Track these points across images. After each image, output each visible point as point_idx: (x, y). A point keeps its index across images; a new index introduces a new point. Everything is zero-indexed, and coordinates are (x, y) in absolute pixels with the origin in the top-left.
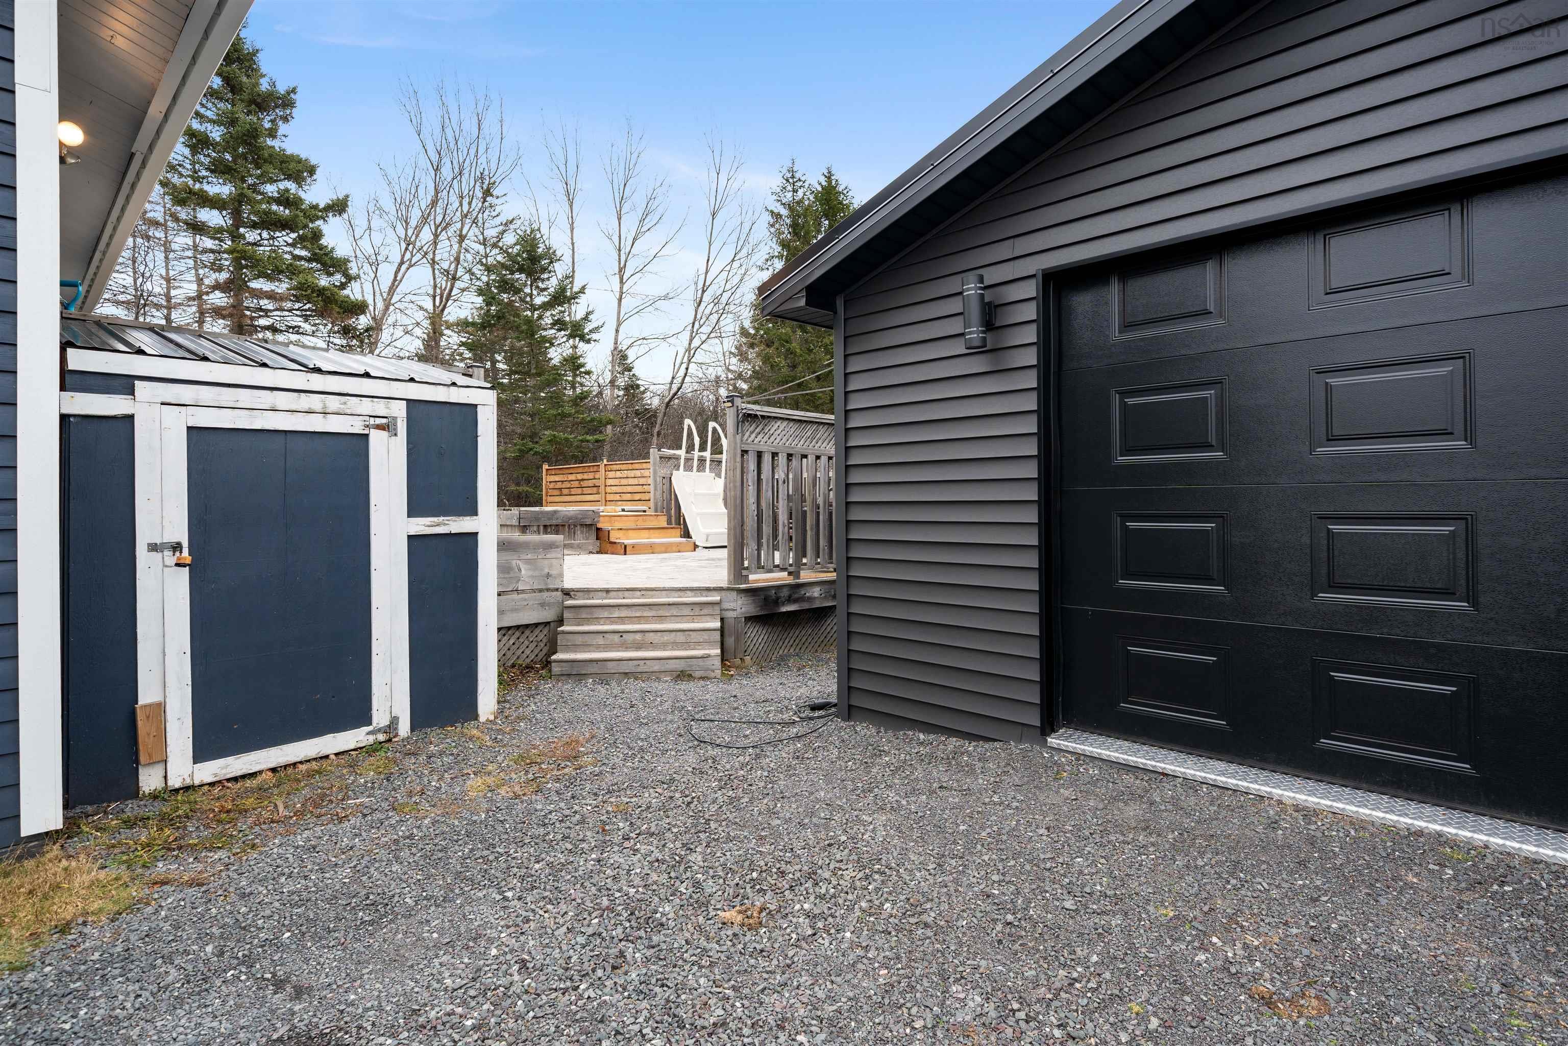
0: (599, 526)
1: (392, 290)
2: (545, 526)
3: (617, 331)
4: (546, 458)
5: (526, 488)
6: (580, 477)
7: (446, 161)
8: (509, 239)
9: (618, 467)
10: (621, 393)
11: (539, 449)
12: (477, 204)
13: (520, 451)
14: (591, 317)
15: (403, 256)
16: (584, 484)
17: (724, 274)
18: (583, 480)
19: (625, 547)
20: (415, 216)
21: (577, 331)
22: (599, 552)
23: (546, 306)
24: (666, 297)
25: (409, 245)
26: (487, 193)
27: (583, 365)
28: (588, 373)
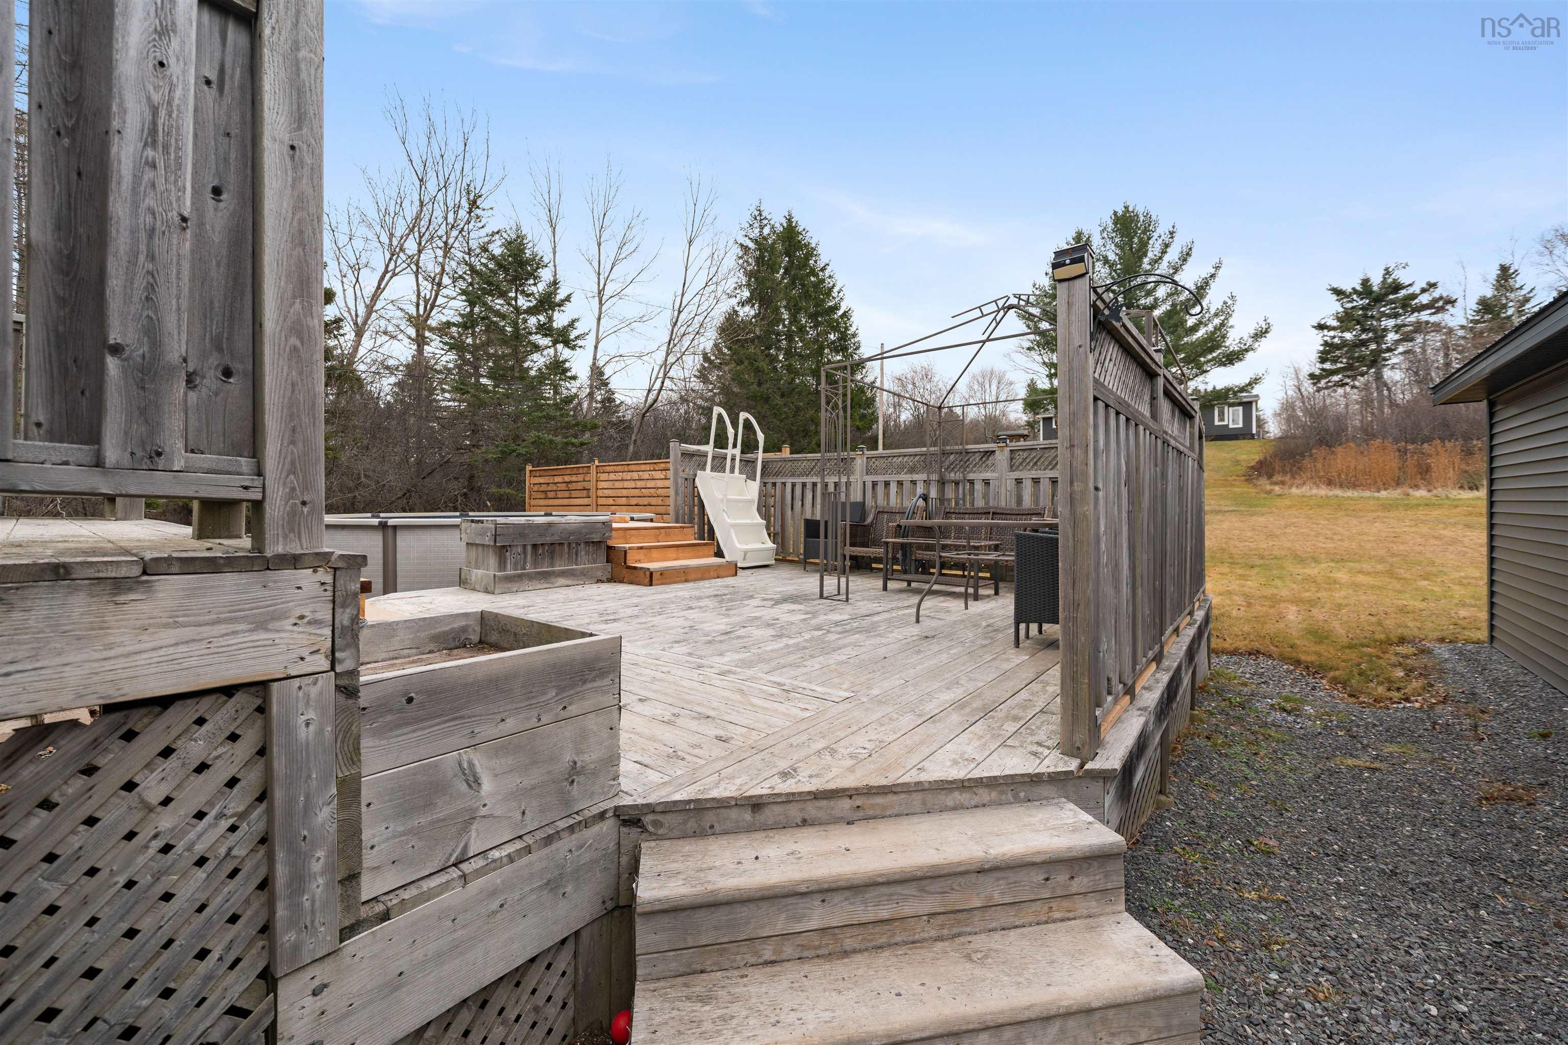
0: (611, 543)
1: (375, 297)
2: (535, 546)
3: (596, 348)
4: (529, 460)
5: (508, 491)
6: (567, 479)
7: (431, 174)
8: (497, 249)
9: (611, 469)
10: (599, 405)
11: (522, 451)
12: (463, 213)
13: (503, 452)
14: (576, 324)
15: (387, 266)
16: (572, 486)
17: (698, 297)
18: (570, 482)
19: (651, 574)
20: (401, 229)
21: (563, 337)
22: (612, 580)
23: (531, 311)
24: (641, 319)
25: (393, 255)
26: (473, 204)
27: (568, 370)
28: (574, 378)
